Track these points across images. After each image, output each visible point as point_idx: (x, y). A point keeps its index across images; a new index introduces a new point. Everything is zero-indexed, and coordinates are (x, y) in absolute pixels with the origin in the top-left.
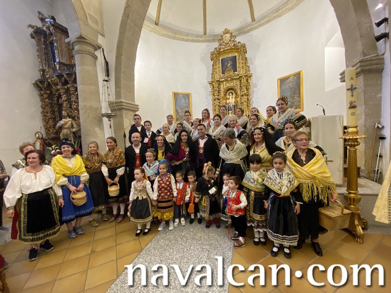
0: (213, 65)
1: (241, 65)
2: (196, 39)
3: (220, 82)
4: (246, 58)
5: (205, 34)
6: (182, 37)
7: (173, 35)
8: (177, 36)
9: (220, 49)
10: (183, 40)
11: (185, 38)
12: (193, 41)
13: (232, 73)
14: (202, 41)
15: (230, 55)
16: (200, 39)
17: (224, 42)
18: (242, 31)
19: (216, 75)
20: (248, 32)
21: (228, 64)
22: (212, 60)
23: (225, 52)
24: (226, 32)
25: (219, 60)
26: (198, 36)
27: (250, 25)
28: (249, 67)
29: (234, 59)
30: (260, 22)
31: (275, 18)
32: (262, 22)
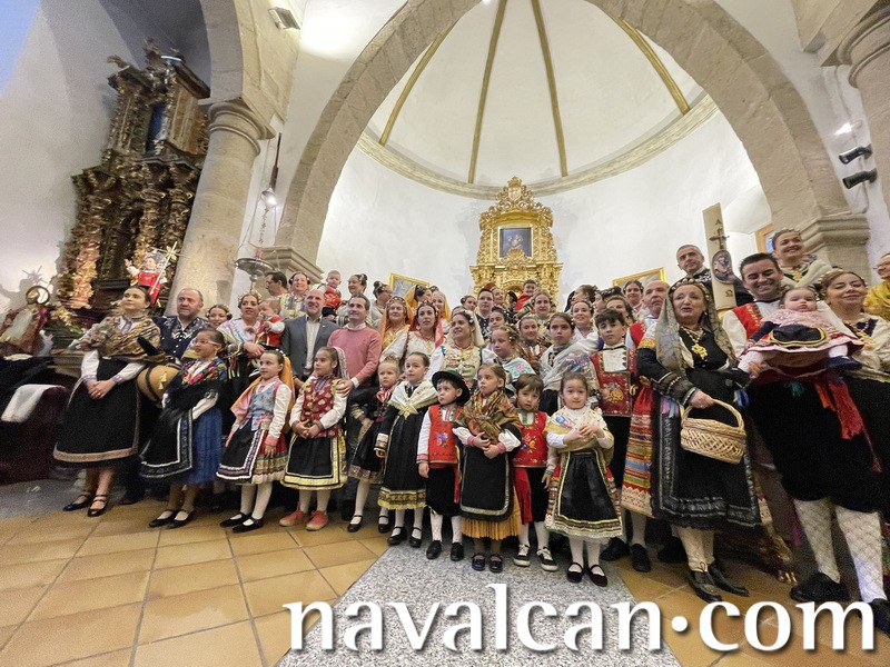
0: (482, 238)
1: (540, 246)
2: (453, 186)
3: (496, 270)
4: (550, 235)
5: (471, 180)
6: (426, 178)
7: (410, 170)
8: (417, 174)
9: (500, 210)
10: (426, 183)
11: (432, 180)
12: (446, 189)
13: (521, 257)
14: (465, 194)
15: (519, 225)
16: (460, 188)
17: (508, 200)
18: (544, 188)
19: (487, 256)
20: (554, 191)
21: (513, 239)
22: (481, 228)
23: (509, 217)
24: (515, 183)
25: (495, 231)
26: (457, 183)
27: (560, 181)
28: (555, 251)
29: (526, 233)
30: (577, 177)
31: (605, 176)
32: (582, 179)
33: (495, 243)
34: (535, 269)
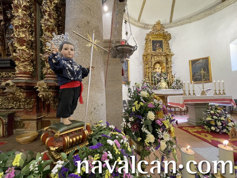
1: (166, 48)
4: (169, 44)
5: (139, 21)
9: (153, 33)
15: (159, 39)
16: (136, 23)
20: (167, 28)
22: (146, 40)
23: (155, 36)
24: (158, 23)
25: (151, 41)
28: (170, 49)
30: (176, 23)
31: (187, 23)
32: (178, 23)
33: (151, 45)
34: (165, 56)
